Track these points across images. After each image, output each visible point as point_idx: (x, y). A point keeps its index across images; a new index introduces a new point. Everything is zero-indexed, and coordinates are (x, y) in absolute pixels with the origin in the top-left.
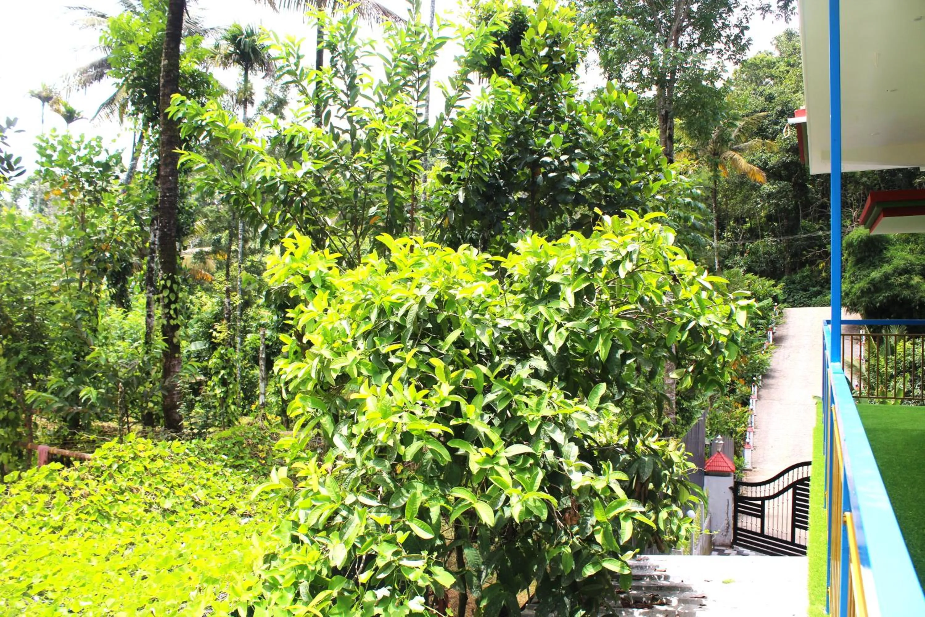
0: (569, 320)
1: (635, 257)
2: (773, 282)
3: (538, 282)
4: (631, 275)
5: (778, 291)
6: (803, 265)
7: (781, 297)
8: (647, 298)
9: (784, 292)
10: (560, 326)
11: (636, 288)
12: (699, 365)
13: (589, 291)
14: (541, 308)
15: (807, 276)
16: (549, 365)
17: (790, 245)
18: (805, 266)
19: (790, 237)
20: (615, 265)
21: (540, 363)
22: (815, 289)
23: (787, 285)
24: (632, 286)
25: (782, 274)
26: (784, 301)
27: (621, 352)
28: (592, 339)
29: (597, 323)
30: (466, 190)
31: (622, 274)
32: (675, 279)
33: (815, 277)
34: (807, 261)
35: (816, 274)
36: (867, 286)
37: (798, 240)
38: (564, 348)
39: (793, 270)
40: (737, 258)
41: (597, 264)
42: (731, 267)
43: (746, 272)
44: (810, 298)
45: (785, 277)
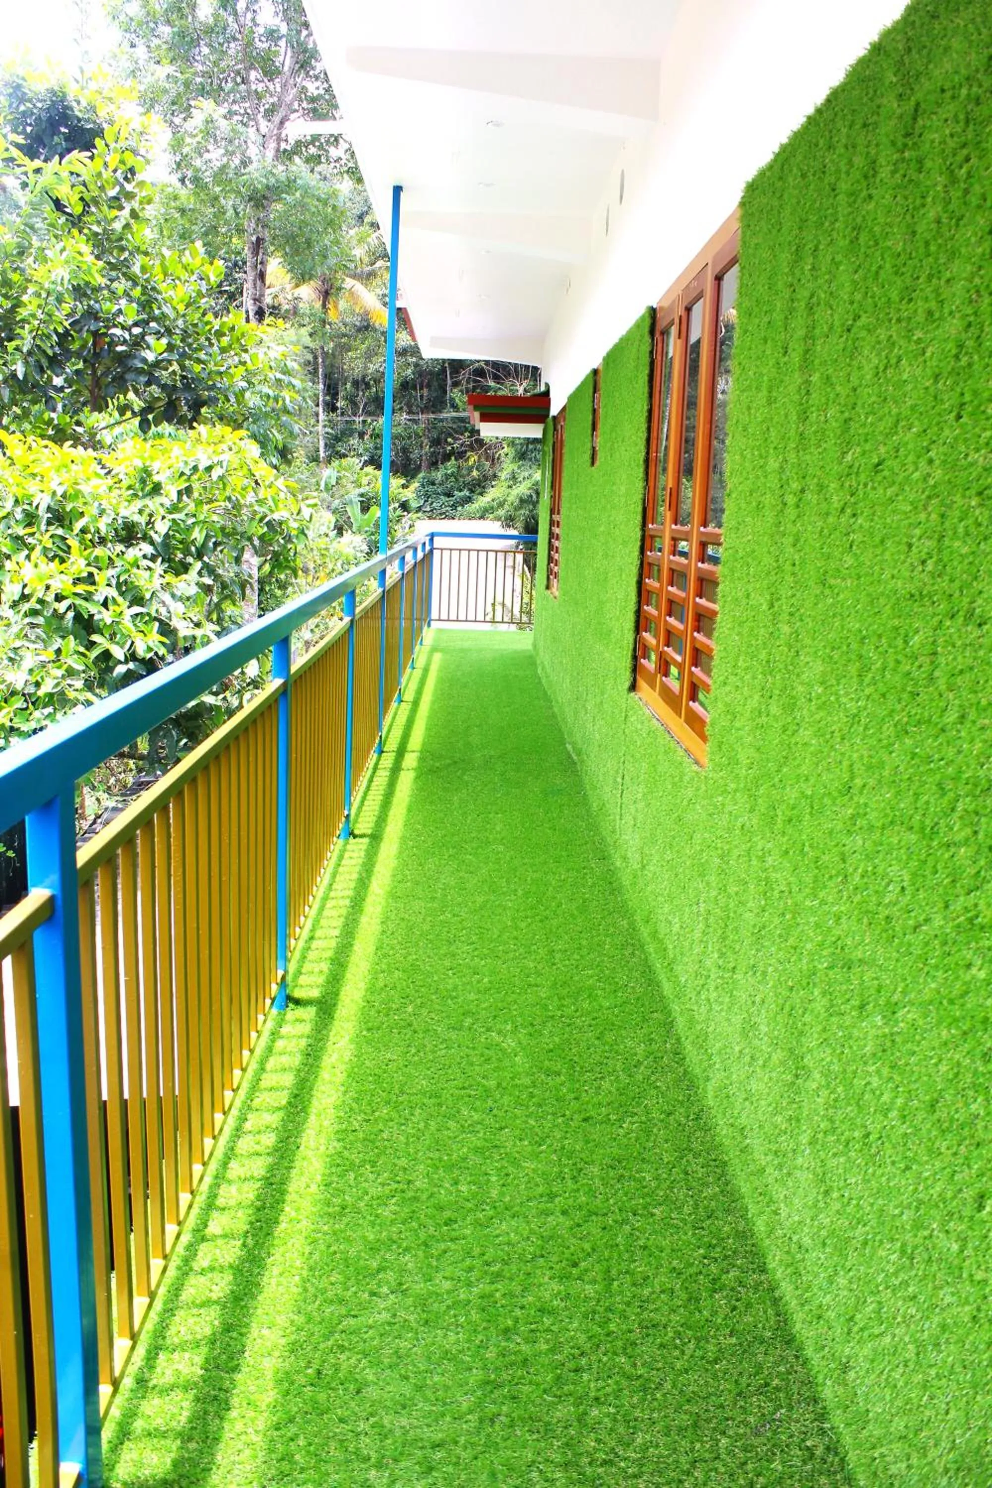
0: (170, 513)
1: (225, 464)
2: (403, 481)
3: (143, 481)
4: (221, 478)
5: (409, 494)
6: (447, 457)
7: (414, 504)
8: (234, 498)
9: (419, 497)
10: (163, 518)
11: (224, 488)
12: (276, 555)
13: (188, 490)
14: (147, 501)
15: (452, 474)
16: (156, 550)
17: (432, 425)
18: (449, 460)
19: (432, 416)
20: (209, 469)
21: (148, 549)
22: (462, 494)
23: (423, 486)
24: (221, 486)
25: (418, 469)
26: (419, 509)
27: (213, 540)
28: (189, 529)
29: (194, 516)
30: (26, 363)
31: (215, 477)
32: (257, 483)
33: (463, 476)
34: (452, 452)
35: (464, 472)
36: (528, 493)
37: (442, 420)
38: (167, 536)
39: (434, 464)
40: (354, 441)
41: (195, 469)
42: (344, 456)
43: (366, 464)
44: (454, 507)
45: (421, 475)
